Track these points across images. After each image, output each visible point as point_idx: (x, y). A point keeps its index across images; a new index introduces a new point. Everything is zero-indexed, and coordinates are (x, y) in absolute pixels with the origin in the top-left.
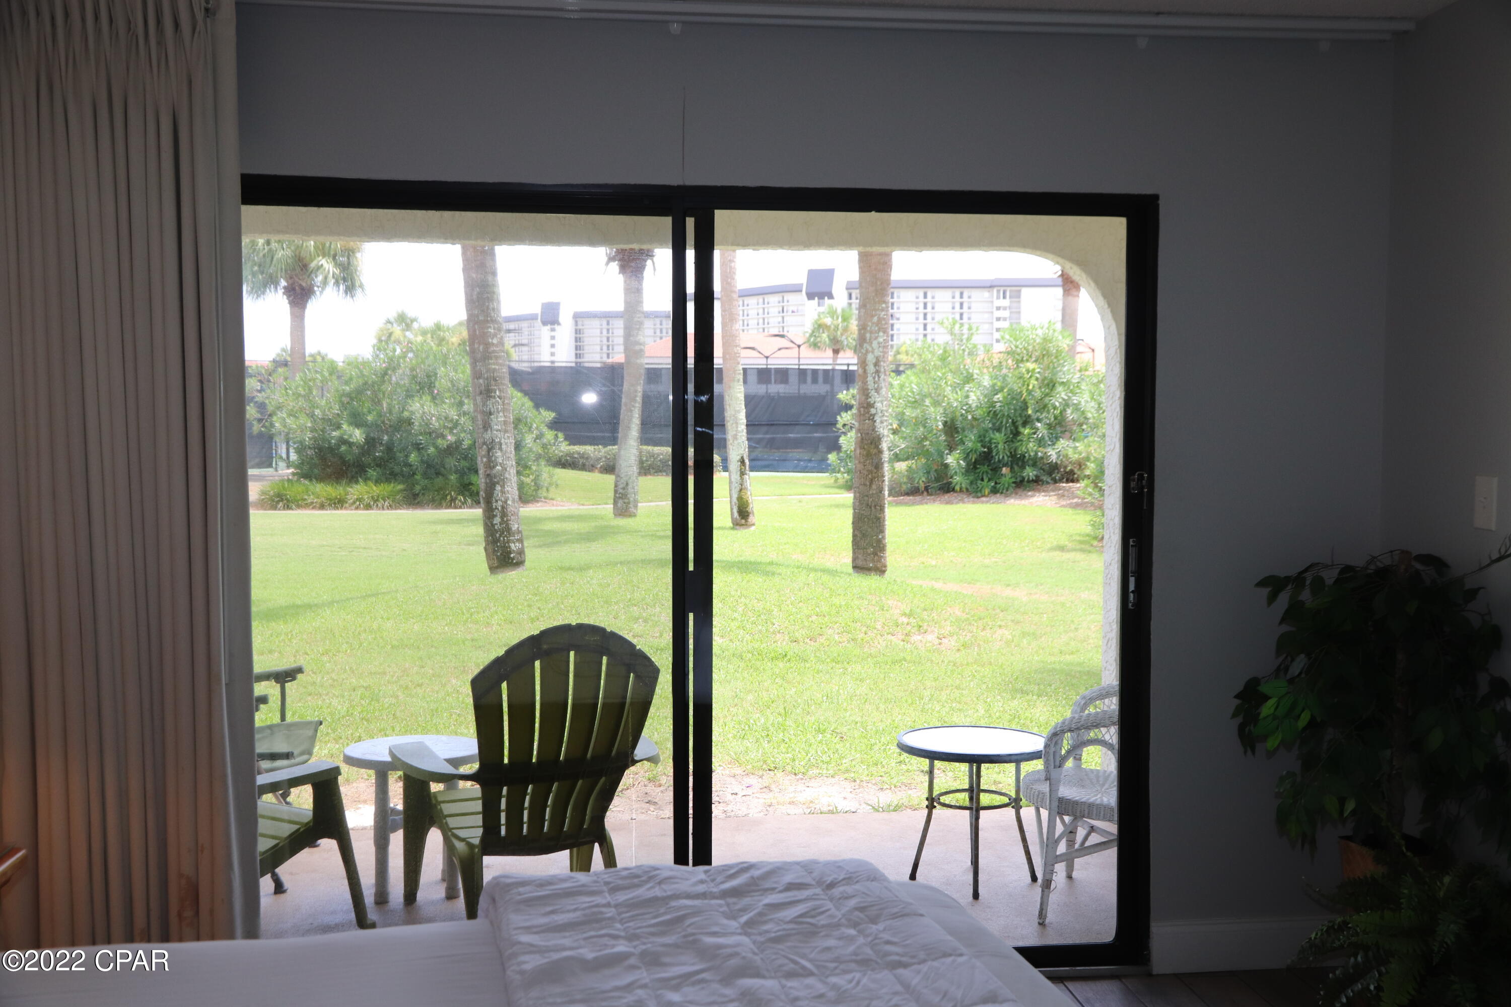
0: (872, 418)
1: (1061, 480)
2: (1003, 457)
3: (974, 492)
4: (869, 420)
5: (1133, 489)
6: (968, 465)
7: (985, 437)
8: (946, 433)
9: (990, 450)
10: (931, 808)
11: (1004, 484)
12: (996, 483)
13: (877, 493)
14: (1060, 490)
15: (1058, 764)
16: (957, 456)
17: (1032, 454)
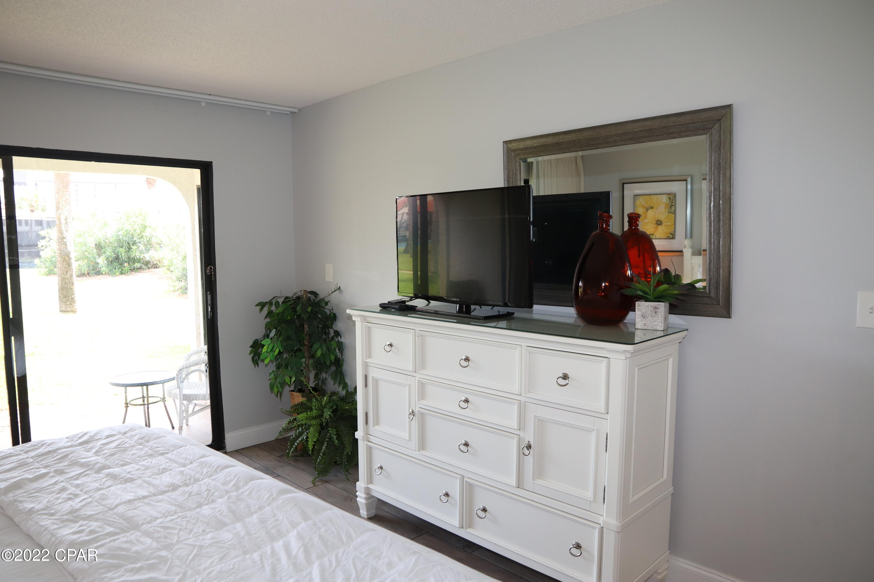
0: (65, 244)
1: (151, 268)
2: (125, 259)
3: (111, 273)
4: (64, 244)
5: (208, 273)
6: (108, 262)
7: (115, 250)
8: (96, 249)
9: (118, 255)
10: (127, 407)
11: (125, 271)
12: (122, 270)
13: (70, 277)
14: (151, 272)
15: (182, 381)
16: (103, 259)
17: (138, 257)
